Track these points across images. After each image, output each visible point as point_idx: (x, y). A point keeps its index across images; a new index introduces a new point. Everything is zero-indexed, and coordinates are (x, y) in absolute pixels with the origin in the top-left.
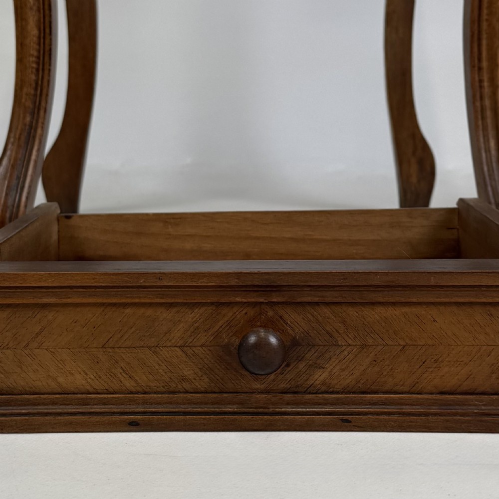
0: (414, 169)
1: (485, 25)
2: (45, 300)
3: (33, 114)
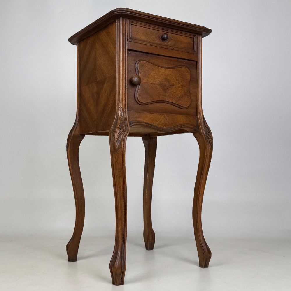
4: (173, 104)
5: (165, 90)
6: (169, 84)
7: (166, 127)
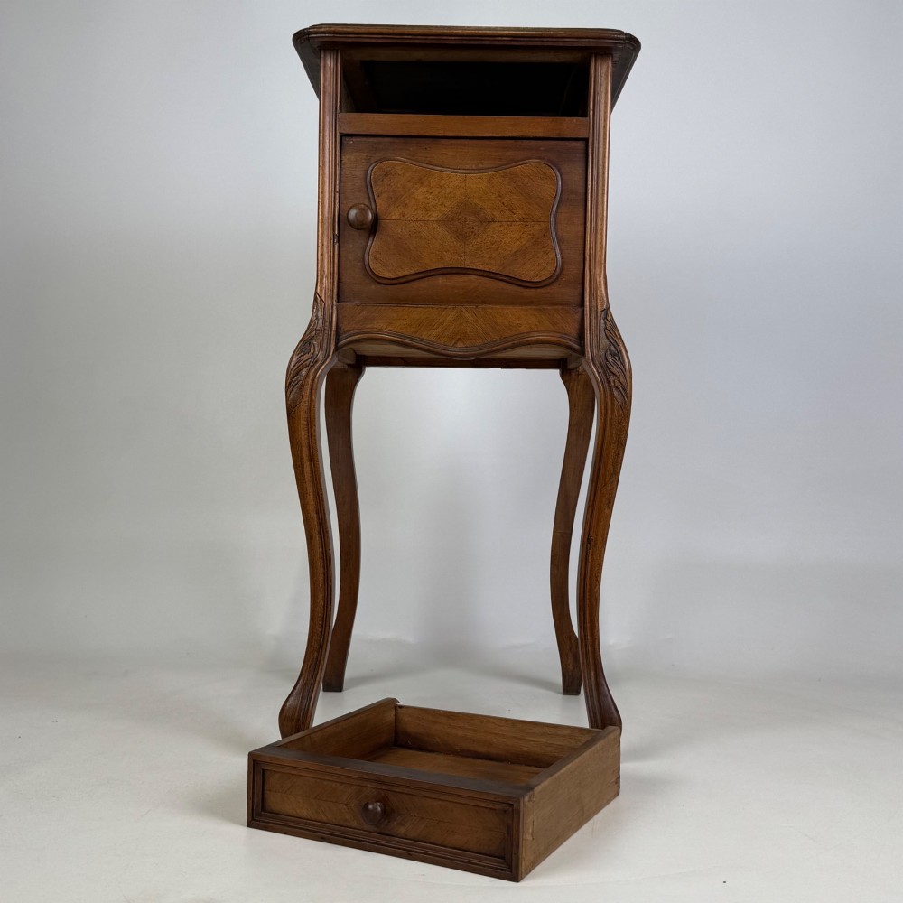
0: (570, 660)
1: (587, 601)
2: (293, 772)
3: (318, 652)
4: (493, 275)
5: (462, 236)
6: (475, 219)
7: (463, 342)
